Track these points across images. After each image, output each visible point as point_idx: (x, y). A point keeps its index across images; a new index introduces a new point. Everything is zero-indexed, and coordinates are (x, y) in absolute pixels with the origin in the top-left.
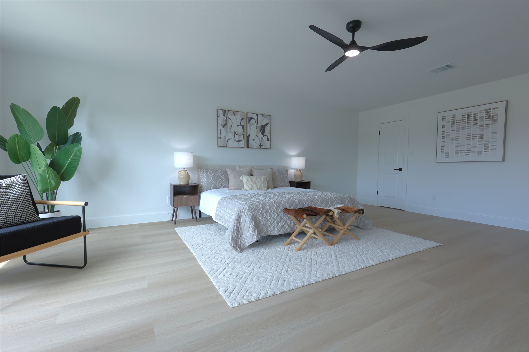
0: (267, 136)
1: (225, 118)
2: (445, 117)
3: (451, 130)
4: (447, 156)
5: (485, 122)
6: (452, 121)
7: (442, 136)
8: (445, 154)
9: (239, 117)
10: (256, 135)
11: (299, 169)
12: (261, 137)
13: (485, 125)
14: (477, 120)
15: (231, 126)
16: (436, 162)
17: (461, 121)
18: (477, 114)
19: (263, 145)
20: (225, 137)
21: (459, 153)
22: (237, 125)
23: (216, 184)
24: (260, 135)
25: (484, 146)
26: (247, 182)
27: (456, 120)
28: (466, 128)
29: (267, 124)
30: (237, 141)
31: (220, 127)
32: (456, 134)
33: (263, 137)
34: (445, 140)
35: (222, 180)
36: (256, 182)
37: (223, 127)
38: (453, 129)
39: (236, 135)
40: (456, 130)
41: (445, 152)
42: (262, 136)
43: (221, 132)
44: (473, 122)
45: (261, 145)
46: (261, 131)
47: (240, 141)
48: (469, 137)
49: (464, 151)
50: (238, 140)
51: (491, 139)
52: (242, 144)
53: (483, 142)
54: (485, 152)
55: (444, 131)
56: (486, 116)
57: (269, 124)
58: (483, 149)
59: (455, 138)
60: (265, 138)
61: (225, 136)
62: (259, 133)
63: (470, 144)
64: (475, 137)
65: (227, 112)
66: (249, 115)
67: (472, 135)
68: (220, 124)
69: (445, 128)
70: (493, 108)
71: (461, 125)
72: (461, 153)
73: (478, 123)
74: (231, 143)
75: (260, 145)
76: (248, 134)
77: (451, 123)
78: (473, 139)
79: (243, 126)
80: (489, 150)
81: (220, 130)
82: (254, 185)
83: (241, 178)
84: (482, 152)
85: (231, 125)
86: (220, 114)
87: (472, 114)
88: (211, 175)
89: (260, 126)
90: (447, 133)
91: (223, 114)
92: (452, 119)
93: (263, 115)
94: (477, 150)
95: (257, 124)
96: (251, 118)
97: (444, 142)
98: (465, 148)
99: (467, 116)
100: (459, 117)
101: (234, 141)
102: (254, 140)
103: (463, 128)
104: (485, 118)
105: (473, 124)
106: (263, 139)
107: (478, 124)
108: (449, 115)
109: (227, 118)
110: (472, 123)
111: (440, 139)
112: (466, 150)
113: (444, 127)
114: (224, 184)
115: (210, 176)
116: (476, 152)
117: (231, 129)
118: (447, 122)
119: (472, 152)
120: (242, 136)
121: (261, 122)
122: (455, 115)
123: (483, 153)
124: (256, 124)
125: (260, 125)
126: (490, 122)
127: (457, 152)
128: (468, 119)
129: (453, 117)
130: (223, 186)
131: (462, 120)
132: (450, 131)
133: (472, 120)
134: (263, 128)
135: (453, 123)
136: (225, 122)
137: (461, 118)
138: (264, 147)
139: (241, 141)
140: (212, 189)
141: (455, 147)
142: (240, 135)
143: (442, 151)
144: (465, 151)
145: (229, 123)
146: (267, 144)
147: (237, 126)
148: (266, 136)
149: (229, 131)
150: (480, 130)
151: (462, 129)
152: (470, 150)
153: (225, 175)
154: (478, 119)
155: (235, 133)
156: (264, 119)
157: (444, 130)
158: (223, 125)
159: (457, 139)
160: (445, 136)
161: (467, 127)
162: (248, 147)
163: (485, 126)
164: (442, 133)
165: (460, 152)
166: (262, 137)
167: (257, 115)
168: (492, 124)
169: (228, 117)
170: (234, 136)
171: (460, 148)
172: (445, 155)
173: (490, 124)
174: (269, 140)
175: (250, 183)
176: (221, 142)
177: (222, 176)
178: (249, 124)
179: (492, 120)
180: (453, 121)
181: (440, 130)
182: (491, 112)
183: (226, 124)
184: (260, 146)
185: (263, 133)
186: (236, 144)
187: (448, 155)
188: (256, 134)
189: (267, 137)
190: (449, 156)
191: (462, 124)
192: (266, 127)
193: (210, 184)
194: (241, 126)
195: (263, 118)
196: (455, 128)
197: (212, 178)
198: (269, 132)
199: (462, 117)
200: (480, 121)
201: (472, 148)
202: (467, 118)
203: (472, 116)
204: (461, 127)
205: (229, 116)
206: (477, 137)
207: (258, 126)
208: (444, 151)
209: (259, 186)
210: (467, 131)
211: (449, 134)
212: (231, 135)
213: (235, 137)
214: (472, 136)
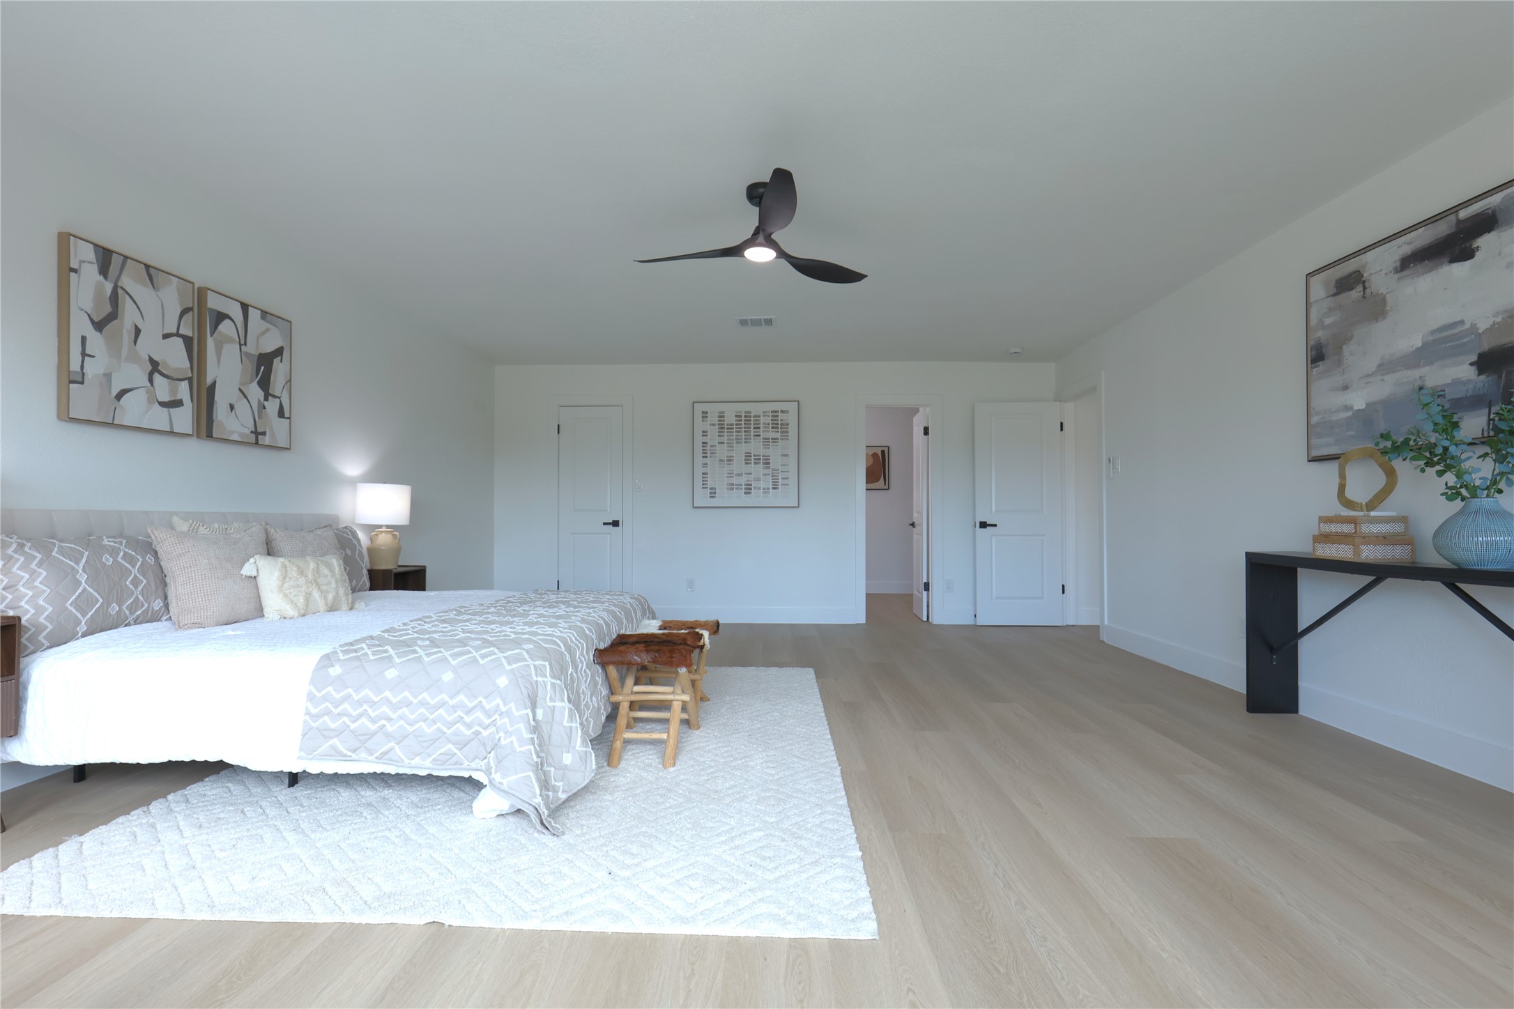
0: (279, 398)
1: (109, 287)
2: (707, 413)
3: (719, 443)
4: (713, 495)
5: (772, 435)
6: (719, 424)
7: (703, 453)
8: (709, 491)
9: (172, 299)
10: (240, 390)
11: (388, 526)
12: (259, 401)
13: (772, 439)
14: (759, 428)
15: (138, 331)
16: (694, 507)
17: (735, 427)
18: (759, 416)
19: (264, 434)
20: (108, 376)
21: (733, 489)
22: (165, 332)
23: (109, 605)
24: (255, 392)
25: (771, 478)
26: (286, 585)
27: (726, 423)
28: (743, 441)
29: (279, 352)
30: (162, 404)
31: (80, 325)
32: (728, 450)
33: (266, 399)
34: (708, 460)
35: (136, 582)
36: (321, 580)
37: (95, 329)
38: (722, 439)
39: (157, 377)
40: (728, 443)
41: (709, 486)
42: (261, 394)
43: (87, 352)
44: (754, 432)
45: (256, 433)
46: (257, 376)
47: (177, 403)
48: (748, 460)
49: (742, 485)
50: (165, 397)
51: (782, 465)
52: (184, 418)
53: (770, 471)
54: (773, 488)
55: (706, 443)
56: (772, 424)
57: (286, 354)
58: (771, 484)
59: (726, 459)
60: (272, 406)
61: (105, 375)
62: (251, 383)
63: (750, 474)
64: (757, 460)
65: (116, 261)
66: (213, 302)
67: (752, 454)
68: (82, 310)
69: (707, 435)
70: (782, 411)
71: (735, 434)
72: (737, 489)
73: (761, 433)
74: (135, 409)
75: (254, 430)
76: (209, 381)
77: (717, 427)
78: (755, 463)
79: (188, 341)
80: (780, 487)
81: (84, 339)
82: (316, 594)
83: (248, 570)
84: (769, 489)
85: (136, 327)
86: (81, 262)
87: (752, 415)
88: (77, 563)
89: (254, 353)
90: (712, 446)
91: (96, 266)
92: (720, 421)
93: (264, 314)
94: (762, 484)
95: (242, 342)
96: (221, 317)
97: (707, 464)
98: (743, 480)
99: (743, 418)
100: (730, 419)
101: (150, 402)
102: (232, 407)
103: (738, 441)
104: (771, 426)
105: (754, 436)
106: (265, 408)
107: (761, 437)
108: (713, 410)
109: (120, 291)
110: (752, 434)
111: (699, 460)
112: (745, 485)
113: (705, 433)
114: (143, 605)
115: (73, 568)
116: (760, 489)
117: (135, 342)
118: (710, 424)
119: (754, 488)
120: (183, 383)
121: (258, 338)
122: (724, 412)
123: (771, 490)
124: (240, 345)
125: (251, 348)
126: (778, 435)
127: (731, 487)
128: (745, 424)
129: (721, 416)
130: (136, 611)
131: (736, 424)
132: (717, 444)
133: (752, 426)
134: (264, 365)
135: (721, 428)
136: (108, 309)
137: (733, 420)
138: (266, 440)
139: (182, 408)
140: (84, 636)
141: (727, 477)
142: (175, 377)
143: (704, 484)
144: (744, 487)
145: (129, 315)
146: (277, 429)
147: (166, 336)
148: (274, 396)
149: (125, 352)
150: (765, 448)
151: (737, 443)
152: (751, 485)
153: (144, 558)
154: (761, 426)
155: (155, 366)
156: (267, 330)
157: (705, 439)
158: (96, 320)
159: (730, 460)
160: (709, 452)
161: (745, 439)
162: (209, 435)
163: (772, 442)
164: (703, 446)
165: (735, 487)
166: (262, 399)
167: (245, 307)
168: (781, 439)
169: (122, 288)
170: (151, 381)
171: (735, 480)
172: (710, 493)
173: (778, 439)
174: (287, 415)
175: (298, 586)
176: (84, 400)
177: (134, 567)
178: (211, 336)
179: (781, 432)
180: (722, 424)
181: (699, 439)
182: (779, 418)
183: (113, 316)
184: (254, 436)
185: (265, 384)
186: (159, 418)
187: (715, 493)
188: (241, 384)
189: (278, 400)
190: (717, 495)
191: (736, 432)
192: (277, 361)
193: (78, 608)
194: (180, 341)
195: (265, 325)
196: (725, 439)
197: (83, 577)
198: (286, 383)
199: (735, 418)
200: (764, 431)
201: (754, 480)
202: (743, 422)
203: (752, 419)
204: (734, 437)
205: (126, 282)
206: (761, 461)
207: (248, 355)
208: (707, 484)
209: (330, 597)
210: (744, 448)
211: (715, 450)
212: (133, 375)
213: (152, 385)
214: (753, 458)
